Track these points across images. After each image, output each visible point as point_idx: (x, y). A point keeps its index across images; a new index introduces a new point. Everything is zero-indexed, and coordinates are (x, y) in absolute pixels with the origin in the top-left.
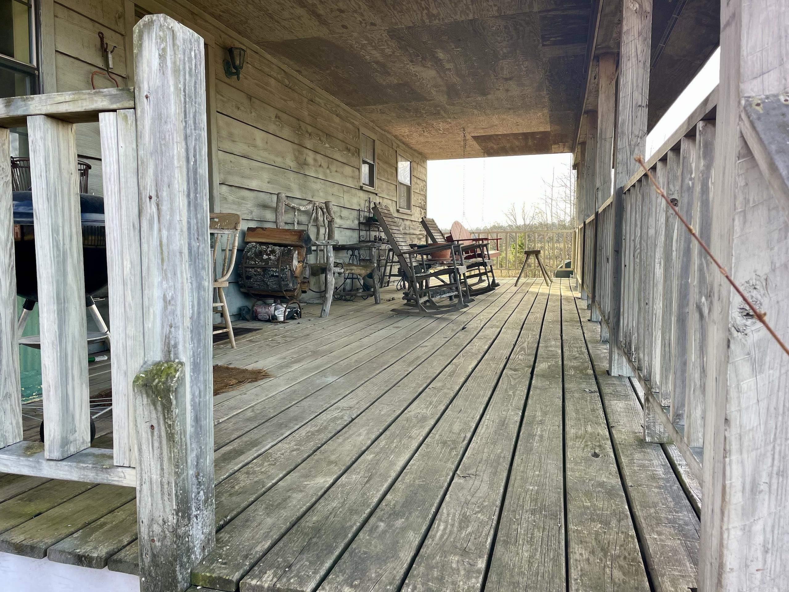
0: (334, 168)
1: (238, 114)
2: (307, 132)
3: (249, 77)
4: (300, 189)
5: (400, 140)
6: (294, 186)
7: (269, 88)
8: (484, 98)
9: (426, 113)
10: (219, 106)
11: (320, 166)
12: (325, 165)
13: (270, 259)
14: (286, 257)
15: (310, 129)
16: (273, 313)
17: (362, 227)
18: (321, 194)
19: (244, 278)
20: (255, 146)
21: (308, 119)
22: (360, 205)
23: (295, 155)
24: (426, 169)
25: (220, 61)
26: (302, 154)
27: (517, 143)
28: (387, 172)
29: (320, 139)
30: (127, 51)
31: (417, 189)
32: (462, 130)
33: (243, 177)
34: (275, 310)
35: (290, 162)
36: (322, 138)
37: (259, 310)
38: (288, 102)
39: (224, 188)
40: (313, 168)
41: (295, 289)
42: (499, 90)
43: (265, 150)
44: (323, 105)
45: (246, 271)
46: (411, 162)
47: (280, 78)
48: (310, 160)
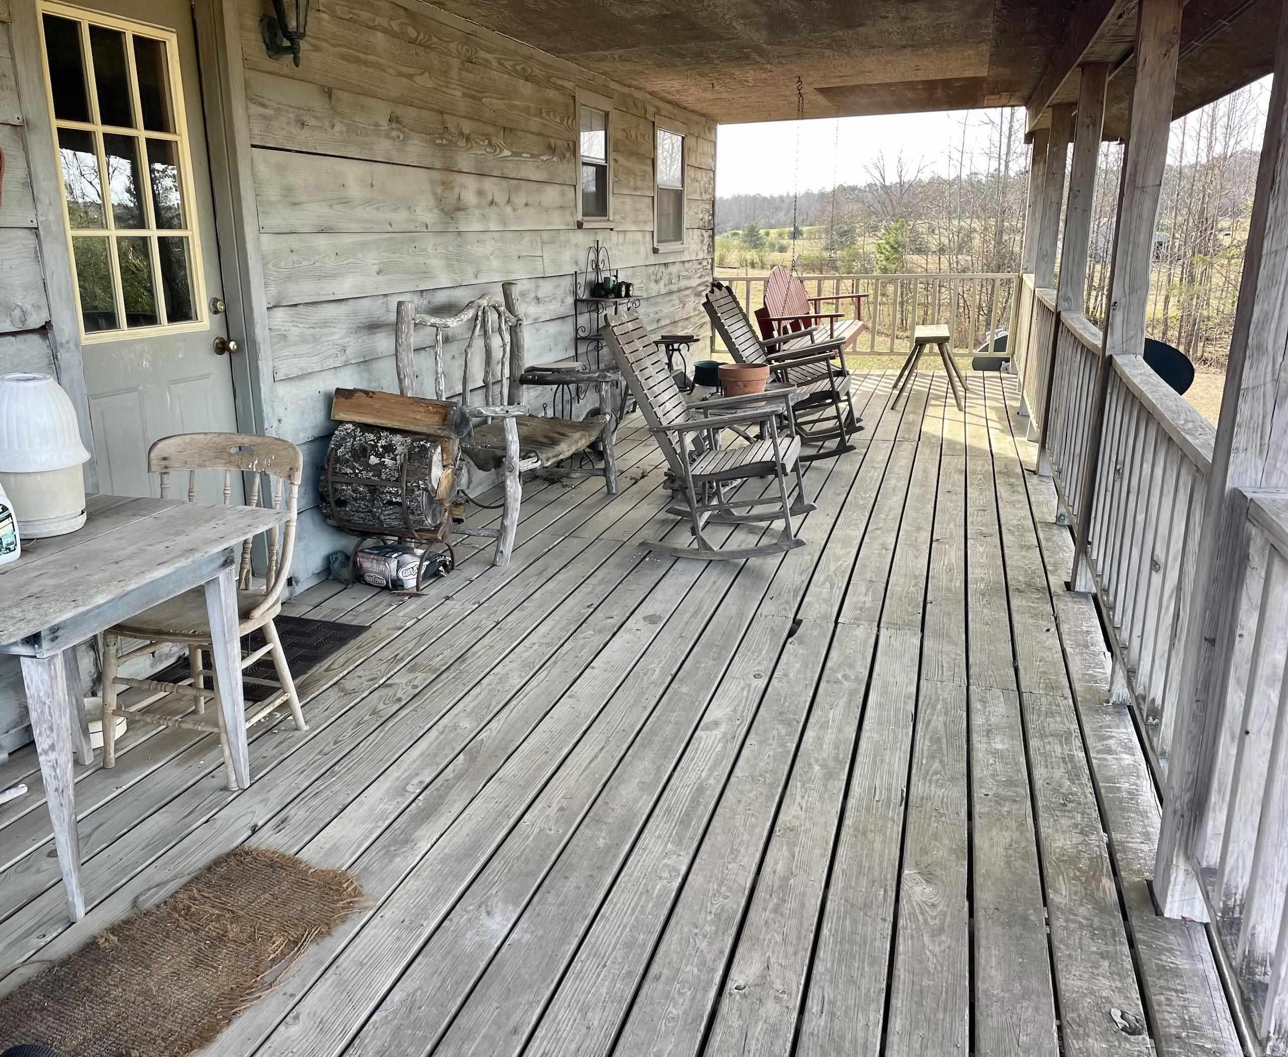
0: (520, 200)
1: (304, 138)
2: (461, 134)
3: (324, 44)
4: (449, 266)
5: (662, 99)
6: (436, 263)
7: (371, 58)
8: (850, 32)
9: (719, 58)
10: (256, 131)
11: (492, 203)
12: (501, 198)
13: (382, 464)
14: (416, 464)
15: (467, 127)
16: (394, 574)
17: (582, 307)
18: (495, 263)
19: (333, 504)
20: (345, 202)
21: (463, 105)
22: (576, 263)
23: (435, 194)
24: (715, 144)
25: (252, 22)
26: (452, 189)
27: (910, 95)
28: (635, 174)
29: (490, 144)
30: (17, 60)
31: (695, 192)
32: (796, 80)
33: (320, 278)
34: (399, 567)
35: (426, 214)
36: (494, 141)
37: (367, 565)
38: (417, 79)
39: (280, 315)
40: (477, 212)
41: (437, 527)
42: (886, 17)
43: (368, 202)
44: (495, 64)
45: (336, 490)
46: (683, 138)
47: (396, 28)
48: (470, 197)
